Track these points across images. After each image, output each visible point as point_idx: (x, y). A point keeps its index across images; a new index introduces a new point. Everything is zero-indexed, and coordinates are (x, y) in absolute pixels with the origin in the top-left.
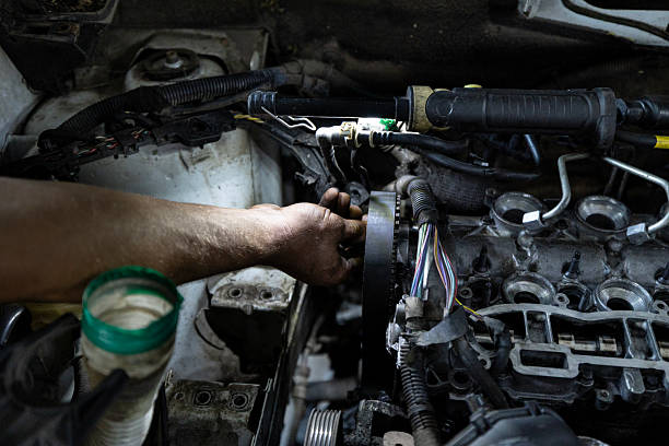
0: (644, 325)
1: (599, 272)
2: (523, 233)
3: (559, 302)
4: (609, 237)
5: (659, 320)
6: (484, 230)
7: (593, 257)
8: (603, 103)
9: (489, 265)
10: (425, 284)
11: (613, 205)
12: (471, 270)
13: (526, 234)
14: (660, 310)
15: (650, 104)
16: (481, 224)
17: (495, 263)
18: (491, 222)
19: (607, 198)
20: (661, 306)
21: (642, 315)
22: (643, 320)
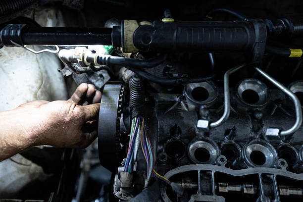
0: (272, 176)
1: (247, 135)
2: (203, 107)
3: (220, 162)
4: (255, 109)
5: (281, 174)
6: (179, 104)
7: (244, 125)
8: (257, 31)
9: (180, 132)
10: (135, 158)
11: (259, 84)
12: (169, 134)
13: (205, 108)
14: (282, 166)
15: (287, 21)
16: (177, 99)
17: (184, 131)
18: (184, 98)
19: (256, 80)
20: (282, 163)
21: (271, 170)
22: (272, 174)
